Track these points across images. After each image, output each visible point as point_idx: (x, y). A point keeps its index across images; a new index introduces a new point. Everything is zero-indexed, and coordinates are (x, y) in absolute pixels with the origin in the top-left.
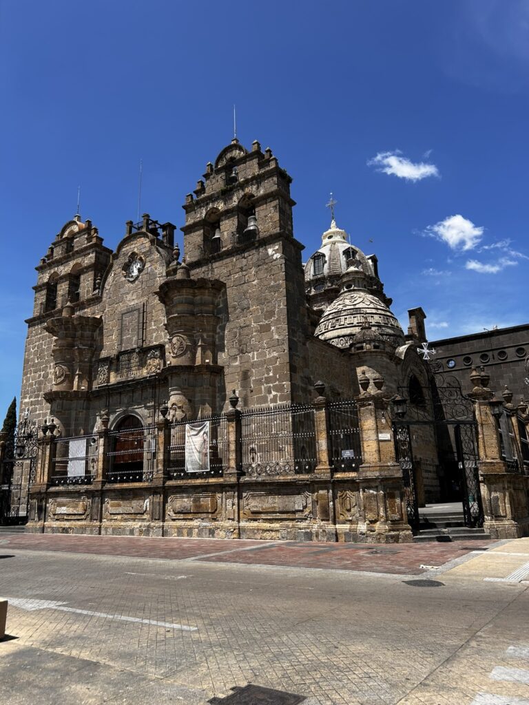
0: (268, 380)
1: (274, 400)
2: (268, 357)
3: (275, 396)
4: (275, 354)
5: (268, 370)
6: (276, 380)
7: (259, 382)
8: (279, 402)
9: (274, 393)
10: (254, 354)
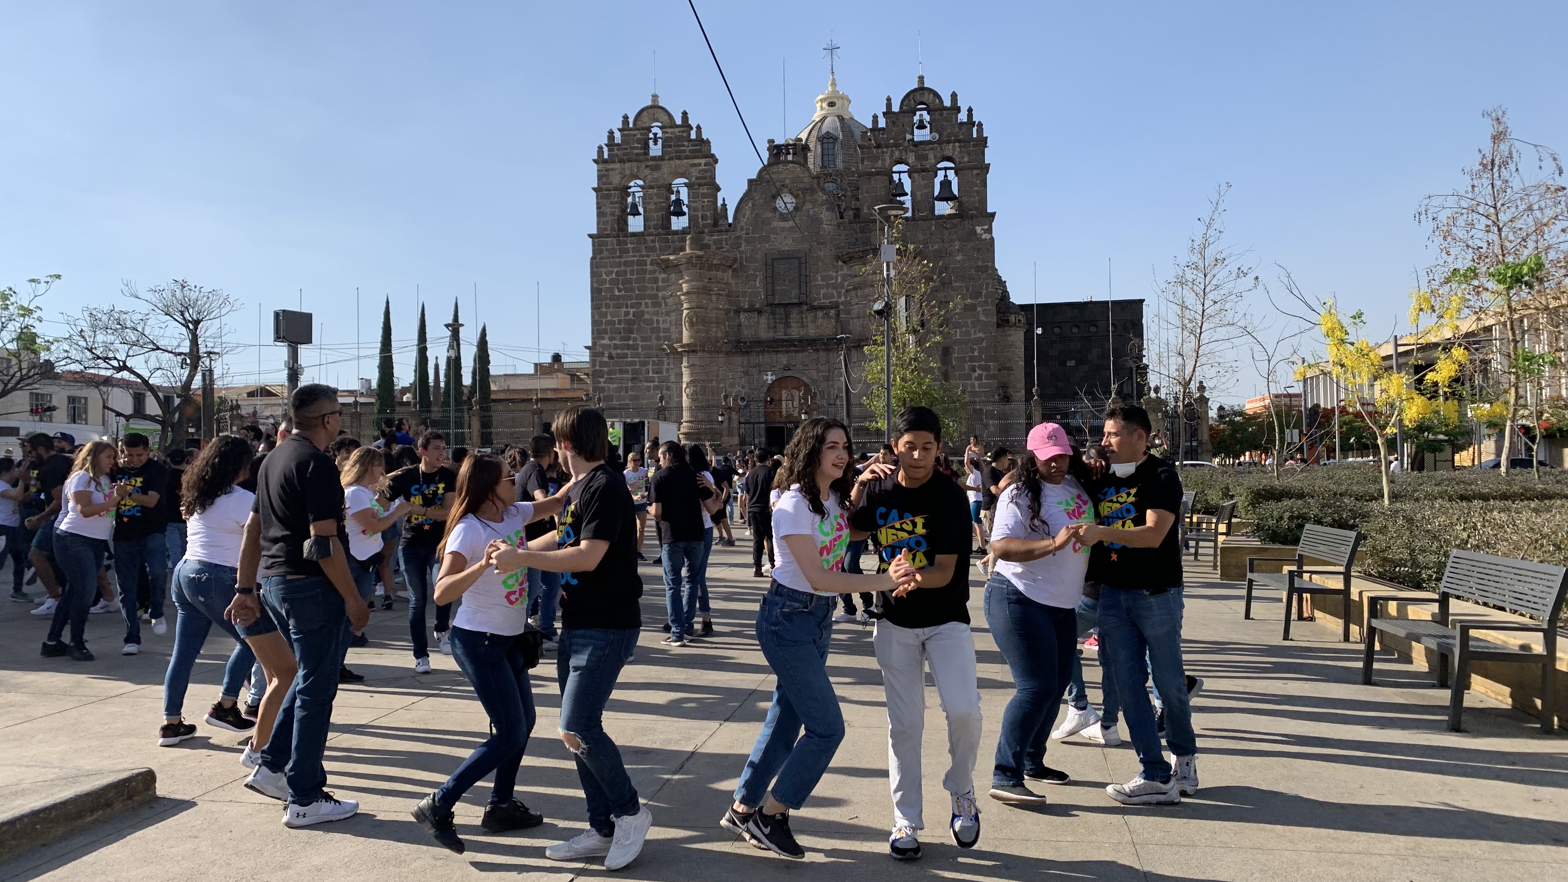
0: (972, 359)
1: (979, 378)
2: (973, 336)
3: (980, 376)
4: (981, 335)
5: (973, 351)
6: (982, 360)
7: (962, 360)
8: (984, 381)
9: (978, 372)
10: (956, 332)
